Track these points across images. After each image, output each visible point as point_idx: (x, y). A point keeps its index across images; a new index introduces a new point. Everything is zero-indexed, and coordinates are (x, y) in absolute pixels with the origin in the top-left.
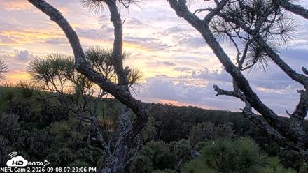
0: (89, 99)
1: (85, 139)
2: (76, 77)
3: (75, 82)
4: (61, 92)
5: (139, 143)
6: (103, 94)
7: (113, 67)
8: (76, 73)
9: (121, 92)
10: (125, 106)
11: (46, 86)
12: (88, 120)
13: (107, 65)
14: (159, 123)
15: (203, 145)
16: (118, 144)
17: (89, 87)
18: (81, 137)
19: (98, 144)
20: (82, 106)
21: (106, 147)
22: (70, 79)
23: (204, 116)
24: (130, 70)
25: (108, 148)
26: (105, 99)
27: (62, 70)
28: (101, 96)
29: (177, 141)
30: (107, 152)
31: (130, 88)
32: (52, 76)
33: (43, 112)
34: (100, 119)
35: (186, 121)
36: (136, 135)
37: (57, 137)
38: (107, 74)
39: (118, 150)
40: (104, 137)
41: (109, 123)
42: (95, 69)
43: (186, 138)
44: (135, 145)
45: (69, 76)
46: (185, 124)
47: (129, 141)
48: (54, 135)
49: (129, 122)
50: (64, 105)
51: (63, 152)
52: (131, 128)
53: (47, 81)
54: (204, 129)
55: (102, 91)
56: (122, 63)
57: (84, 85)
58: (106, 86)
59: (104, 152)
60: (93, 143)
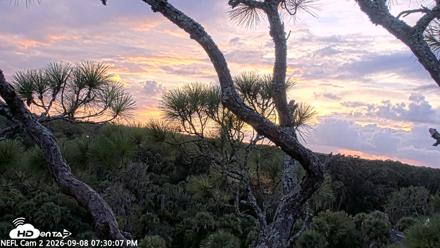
0: (237, 145)
1: (232, 202)
2: (221, 115)
3: (219, 122)
4: (200, 136)
5: (308, 210)
6: (258, 139)
7: (271, 100)
8: (220, 110)
9: (284, 136)
10: (289, 158)
11: (182, 127)
12: (236, 176)
13: (264, 98)
14: (339, 184)
15: (410, 222)
16: (278, 211)
17: (238, 129)
18: (226, 198)
19: (250, 210)
20: (229, 156)
21: (261, 215)
22: (213, 117)
23: (412, 176)
24: (296, 106)
25: (262, 216)
26: (259, 146)
27: (202, 105)
28: (255, 142)
29: (367, 213)
30: (261, 222)
31: (297, 132)
32: (190, 113)
33: (178, 162)
34: (252, 174)
35: (383, 183)
36: (305, 200)
37: (195, 196)
38: (263, 110)
39: (279, 220)
40: (257, 201)
41: (266, 180)
42: (246, 103)
43: (382, 210)
44: (302, 216)
45: (211, 114)
46: (380, 188)
47: (295, 208)
48: (191, 194)
49: (295, 180)
50: (205, 153)
51: (202, 216)
52: (297, 190)
53: (183, 121)
54: (412, 197)
55: (256, 133)
56: (285, 94)
57: (231, 126)
58: (263, 128)
59: (257, 222)
60: (242, 207)
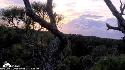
0: (33, 31)
1: (31, 54)
2: (26, 19)
3: (25, 22)
4: (17, 28)
5: (62, 57)
6: (41, 28)
7: (47, 13)
8: (25, 16)
9: (52, 27)
10: (54, 36)
11: (9, 24)
12: (33, 44)
13: (44, 11)
14: (74, 45)
15: (99, 58)
16: (50, 57)
17: (33, 24)
18: (29, 53)
19: (39, 57)
20: (30, 36)
21: (43, 59)
22: (22, 20)
23: (100, 41)
24: (57, 15)
25: (44, 59)
26: (42, 31)
27: (18, 15)
28: (40, 30)
29: (84, 56)
30: (44, 62)
31: (57, 25)
32: (12, 18)
33: (8, 38)
34: (40, 43)
35: (90, 45)
36: (60, 52)
37: (16, 53)
38: (44, 17)
39: (50, 60)
40: (42, 54)
41: (45, 45)
42: (36, 14)
43: (90, 55)
44: (59, 58)
45: (21, 18)
46: (89, 46)
47: (56, 55)
48: (14, 52)
49: (57, 45)
50: (19, 35)
51: (19, 61)
52: (57, 48)
53: (9, 21)
54: (100, 49)
55: (41, 26)
56: (52, 11)
57: (30, 23)
58: (43, 24)
59: (42, 62)
60: (36, 56)
